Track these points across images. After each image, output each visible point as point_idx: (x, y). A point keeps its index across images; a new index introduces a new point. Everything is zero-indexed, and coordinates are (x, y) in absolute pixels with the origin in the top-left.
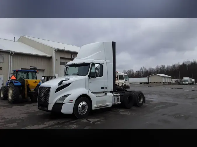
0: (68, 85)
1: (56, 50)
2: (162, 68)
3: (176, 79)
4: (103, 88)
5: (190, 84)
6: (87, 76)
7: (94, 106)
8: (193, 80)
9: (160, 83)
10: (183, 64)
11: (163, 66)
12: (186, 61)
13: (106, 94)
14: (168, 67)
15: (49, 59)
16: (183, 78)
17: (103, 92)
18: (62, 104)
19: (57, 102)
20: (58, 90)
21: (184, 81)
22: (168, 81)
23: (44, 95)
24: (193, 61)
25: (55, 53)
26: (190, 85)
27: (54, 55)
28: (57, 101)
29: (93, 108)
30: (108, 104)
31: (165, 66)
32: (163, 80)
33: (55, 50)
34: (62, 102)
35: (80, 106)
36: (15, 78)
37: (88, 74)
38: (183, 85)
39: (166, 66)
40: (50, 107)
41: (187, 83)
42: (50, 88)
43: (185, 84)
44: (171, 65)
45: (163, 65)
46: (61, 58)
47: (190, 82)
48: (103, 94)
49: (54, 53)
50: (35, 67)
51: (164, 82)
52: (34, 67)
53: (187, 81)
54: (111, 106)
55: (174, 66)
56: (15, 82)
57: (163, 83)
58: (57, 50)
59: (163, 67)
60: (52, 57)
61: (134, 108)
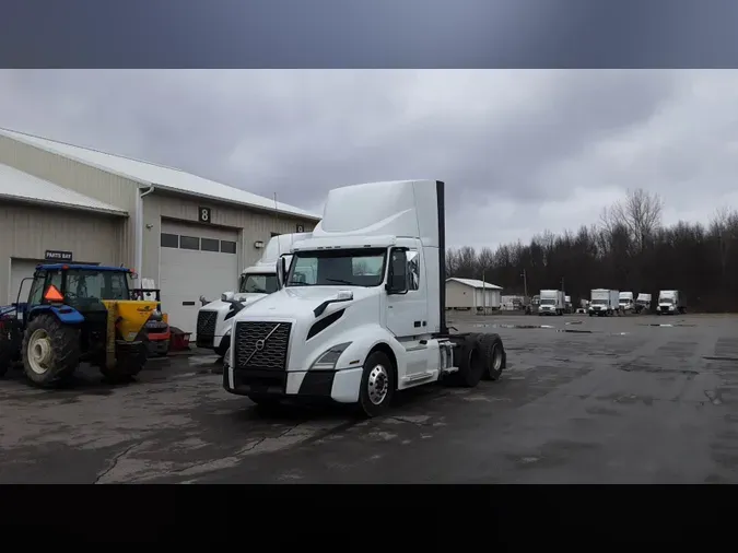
0: (339, 314)
1: (148, 189)
2: (465, 256)
3: (515, 297)
4: (417, 324)
5: (560, 312)
6: (381, 288)
7: (403, 378)
8: (567, 299)
9: (469, 308)
10: (533, 244)
11: (468, 250)
12: (542, 234)
13: (425, 342)
14: (485, 255)
15: (117, 222)
16: (539, 293)
17: (415, 337)
18: (333, 372)
19: (315, 368)
20: (315, 329)
21: (544, 302)
22: (490, 302)
23: (265, 348)
24: (563, 236)
25: (141, 202)
26: (561, 315)
27: (137, 208)
28: (313, 364)
29: (401, 387)
30: (430, 372)
31: (473, 253)
32: (477, 301)
33: (143, 190)
34: (331, 367)
35: (373, 379)
36: (60, 297)
37: (385, 282)
38: (541, 314)
39: (478, 253)
40: (294, 385)
41: (552, 307)
42: (289, 325)
43: (547, 313)
44: (494, 249)
45: (468, 246)
46: (165, 220)
47: (561, 306)
48: (415, 344)
49: (139, 202)
50: (66, 253)
51: (479, 305)
52: (62, 253)
53: (552, 302)
54: (435, 379)
55: (504, 252)
56: (62, 312)
57: (478, 309)
58: (152, 189)
59: (468, 253)
60: (127, 218)
61: (482, 384)
